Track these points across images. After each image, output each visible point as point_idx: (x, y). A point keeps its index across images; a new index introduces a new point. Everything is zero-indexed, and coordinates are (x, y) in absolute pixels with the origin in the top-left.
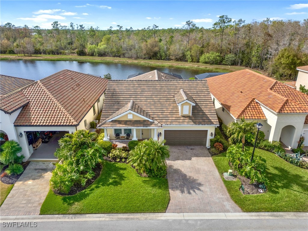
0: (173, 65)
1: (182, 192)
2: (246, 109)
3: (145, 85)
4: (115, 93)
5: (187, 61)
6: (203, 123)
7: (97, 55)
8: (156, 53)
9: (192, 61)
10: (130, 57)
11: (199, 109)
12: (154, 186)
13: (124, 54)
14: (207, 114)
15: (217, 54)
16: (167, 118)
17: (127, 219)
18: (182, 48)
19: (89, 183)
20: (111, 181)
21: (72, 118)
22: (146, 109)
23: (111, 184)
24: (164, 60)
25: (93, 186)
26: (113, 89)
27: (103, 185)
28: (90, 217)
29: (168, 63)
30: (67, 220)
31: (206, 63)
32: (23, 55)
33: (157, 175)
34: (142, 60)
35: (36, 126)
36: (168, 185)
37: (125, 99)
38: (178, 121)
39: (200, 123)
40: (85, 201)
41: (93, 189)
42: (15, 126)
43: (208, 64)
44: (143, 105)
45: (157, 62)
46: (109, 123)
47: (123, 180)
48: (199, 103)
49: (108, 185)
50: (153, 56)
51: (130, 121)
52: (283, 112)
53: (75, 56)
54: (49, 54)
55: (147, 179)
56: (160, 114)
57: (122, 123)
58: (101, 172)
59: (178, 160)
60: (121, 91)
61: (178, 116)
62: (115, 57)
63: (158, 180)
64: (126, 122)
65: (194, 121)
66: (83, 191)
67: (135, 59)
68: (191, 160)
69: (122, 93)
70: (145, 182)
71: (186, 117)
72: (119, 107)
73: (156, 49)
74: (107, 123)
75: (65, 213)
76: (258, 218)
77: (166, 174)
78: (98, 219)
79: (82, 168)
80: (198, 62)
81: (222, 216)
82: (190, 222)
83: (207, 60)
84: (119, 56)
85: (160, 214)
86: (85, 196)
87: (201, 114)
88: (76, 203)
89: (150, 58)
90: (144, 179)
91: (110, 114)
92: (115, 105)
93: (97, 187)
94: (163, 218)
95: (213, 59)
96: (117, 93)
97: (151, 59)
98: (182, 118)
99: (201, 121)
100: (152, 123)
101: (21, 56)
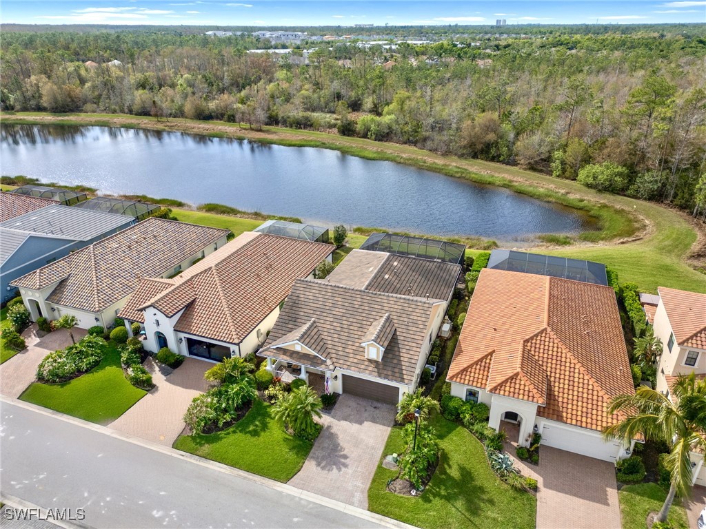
0: (513, 181)
1: (318, 465)
2: (471, 366)
3: (341, 296)
4: (297, 302)
5: (550, 173)
6: (390, 377)
7: (374, 136)
8: (489, 144)
9: (563, 175)
10: (433, 150)
11: (397, 353)
12: (292, 448)
13: (425, 139)
14: (403, 363)
15: (620, 169)
16: (346, 359)
17: (245, 478)
18: (548, 139)
19: (227, 424)
20: (251, 428)
21: (234, 333)
22: (326, 338)
23: (250, 432)
24: (503, 162)
25: (231, 429)
26: (297, 295)
27: (241, 431)
28: (212, 464)
29: (506, 176)
30: (192, 461)
31: (589, 186)
32: (248, 126)
33: (303, 436)
34: (456, 158)
35: (195, 335)
36: (309, 452)
37: (306, 314)
38: (359, 366)
39: (386, 377)
40: (216, 446)
41: (228, 434)
42: (174, 330)
43: (592, 191)
44: (325, 330)
45: (485, 168)
46: (272, 350)
47: (265, 431)
48: (402, 342)
49: (246, 433)
50: (482, 151)
51: (298, 353)
52: (497, 392)
53: (334, 136)
54: (291, 127)
55: (291, 438)
56: (341, 349)
57: (288, 354)
58: (247, 413)
59: (346, 420)
60: (306, 300)
61: (362, 358)
62: (405, 143)
63: (301, 443)
64: (293, 354)
65: (380, 372)
66: (219, 433)
67: (443, 155)
68: (361, 424)
69: (306, 304)
70: (286, 440)
71: (372, 363)
72: (294, 327)
73: (491, 137)
74: (270, 350)
75: (193, 452)
76: (377, 522)
77: (317, 437)
78: (219, 469)
79: (224, 405)
80: (575, 180)
81: (341, 507)
82: (303, 502)
83: (590, 180)
84: (415, 143)
85: (279, 484)
86: (218, 439)
87: (395, 361)
88: (206, 445)
89: (475, 156)
90: (287, 437)
91: (280, 335)
92: (291, 322)
93: (234, 432)
94: (279, 489)
95: (607, 179)
96: (300, 302)
97: (477, 158)
98: (366, 363)
99: (390, 373)
100: (323, 362)
101: (245, 129)
